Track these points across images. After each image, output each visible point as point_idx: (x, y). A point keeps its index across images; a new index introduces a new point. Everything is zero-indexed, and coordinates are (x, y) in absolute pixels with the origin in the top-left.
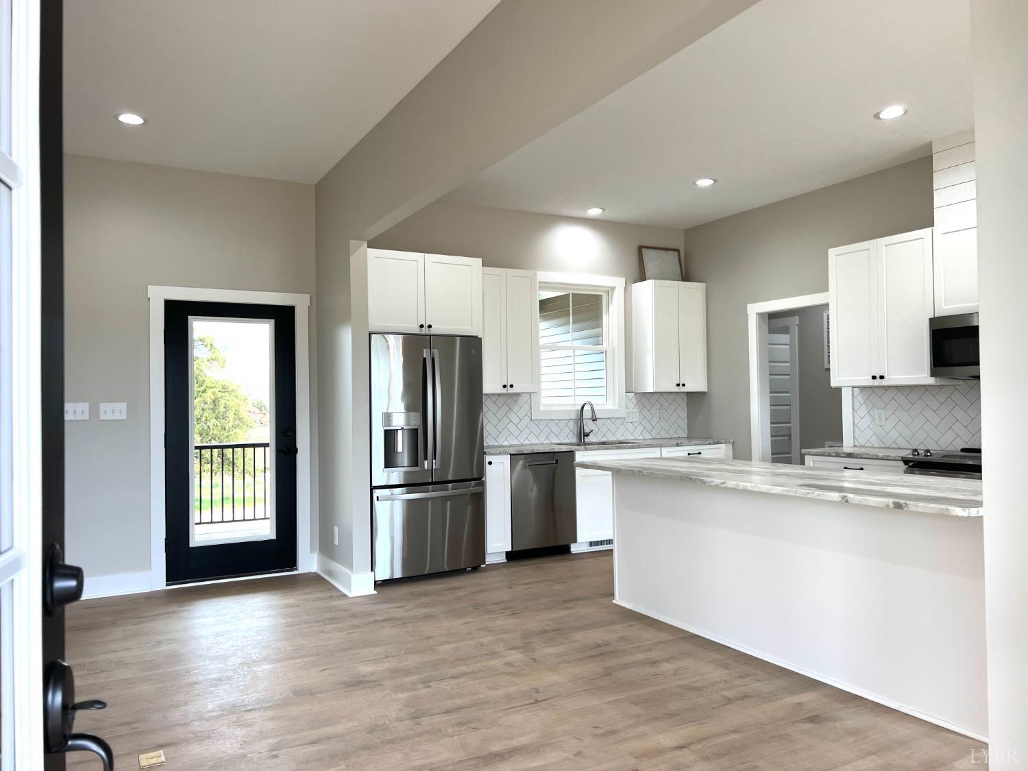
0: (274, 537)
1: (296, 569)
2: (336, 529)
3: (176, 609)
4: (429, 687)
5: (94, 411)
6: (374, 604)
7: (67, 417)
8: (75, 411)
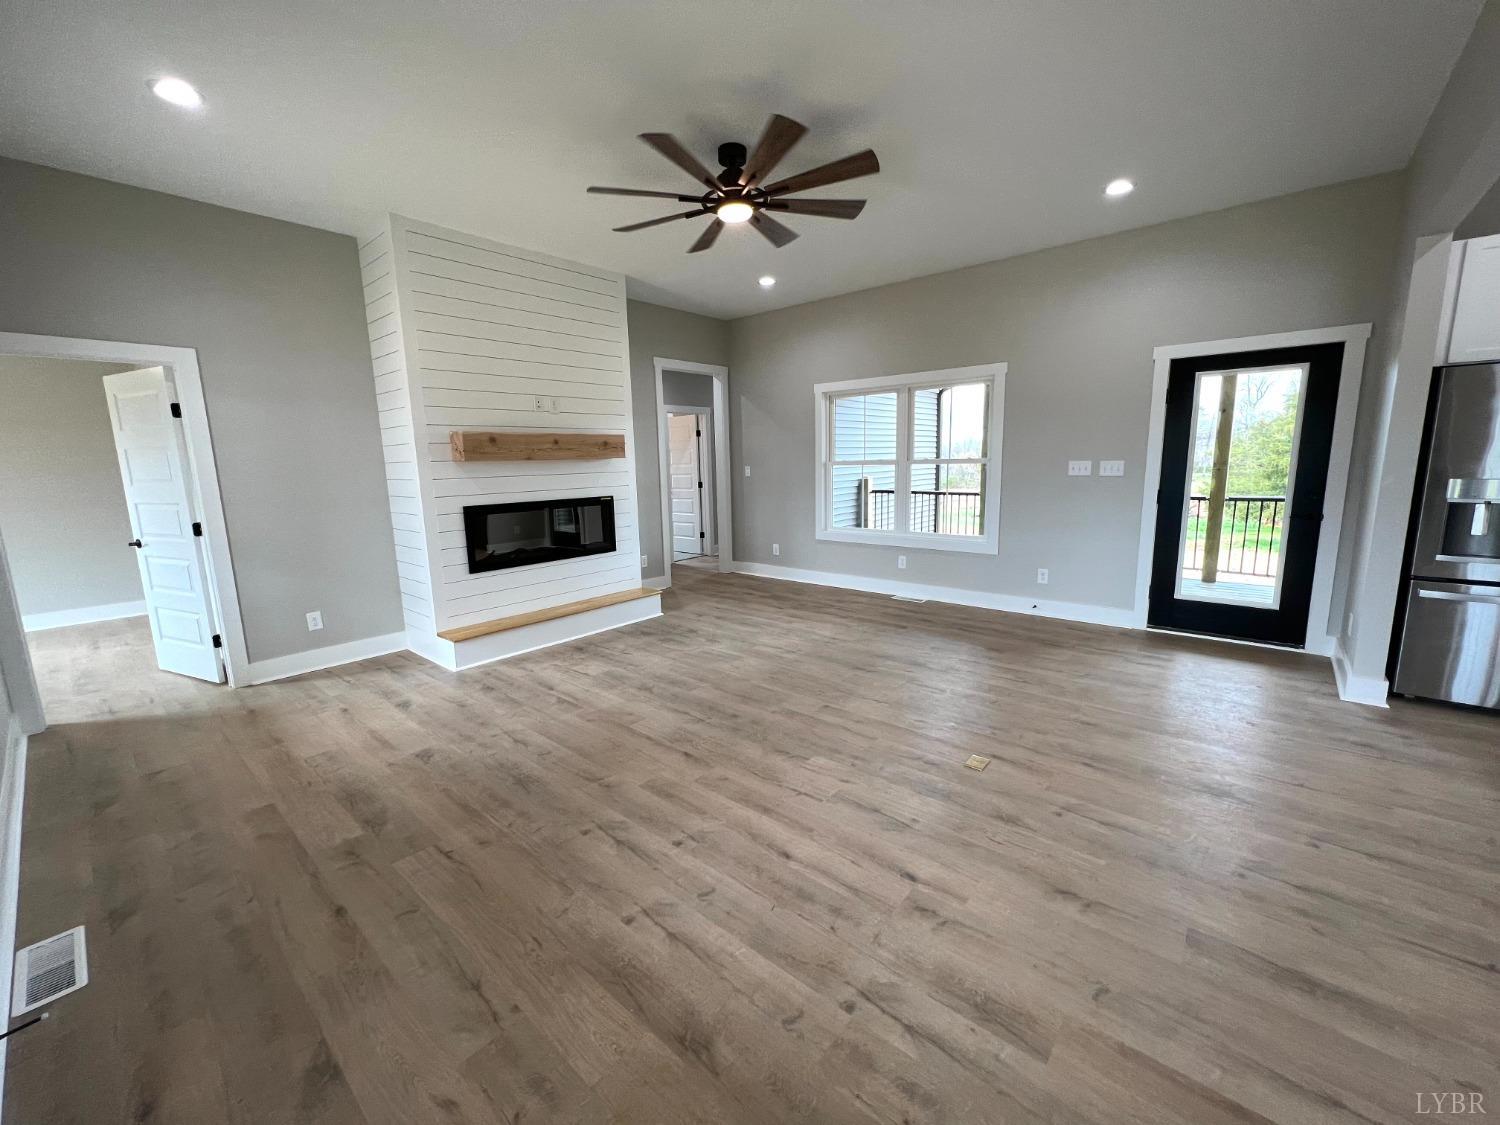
0: (1276, 607)
1: (1303, 648)
2: (1351, 615)
3: (1135, 651)
4: (1316, 846)
5: (1096, 467)
6: (1368, 719)
7: (1071, 473)
8: (1079, 468)
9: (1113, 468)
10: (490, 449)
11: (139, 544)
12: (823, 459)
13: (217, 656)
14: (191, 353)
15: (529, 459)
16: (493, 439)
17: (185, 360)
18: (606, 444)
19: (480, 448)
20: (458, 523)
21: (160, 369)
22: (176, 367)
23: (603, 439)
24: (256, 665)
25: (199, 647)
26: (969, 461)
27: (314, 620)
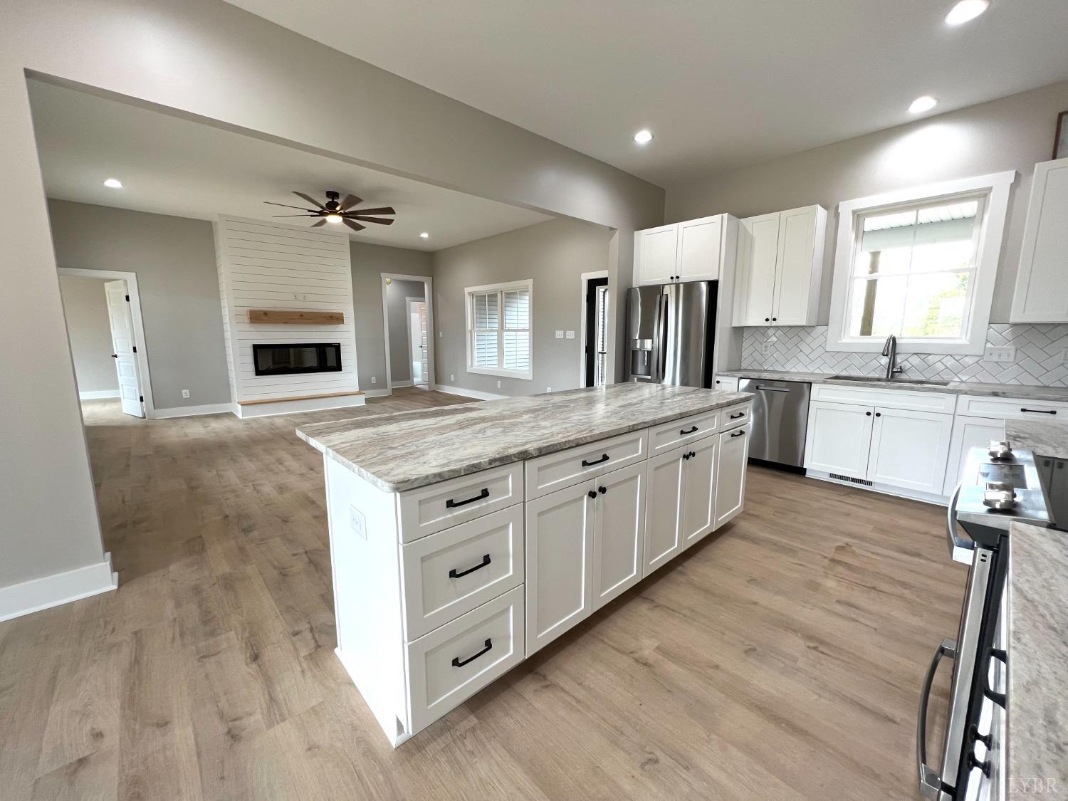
5: (565, 334)
7: (557, 337)
8: (559, 334)
9: (571, 335)
10: (264, 318)
11: (116, 356)
12: (469, 328)
13: (142, 405)
14: (134, 274)
15: (286, 323)
16: (266, 313)
17: (131, 277)
18: (331, 317)
19: (259, 317)
20: (250, 351)
21: (121, 282)
22: (128, 281)
23: (331, 315)
24: (158, 411)
25: (135, 401)
26: (523, 330)
27: (186, 393)
